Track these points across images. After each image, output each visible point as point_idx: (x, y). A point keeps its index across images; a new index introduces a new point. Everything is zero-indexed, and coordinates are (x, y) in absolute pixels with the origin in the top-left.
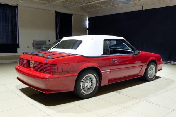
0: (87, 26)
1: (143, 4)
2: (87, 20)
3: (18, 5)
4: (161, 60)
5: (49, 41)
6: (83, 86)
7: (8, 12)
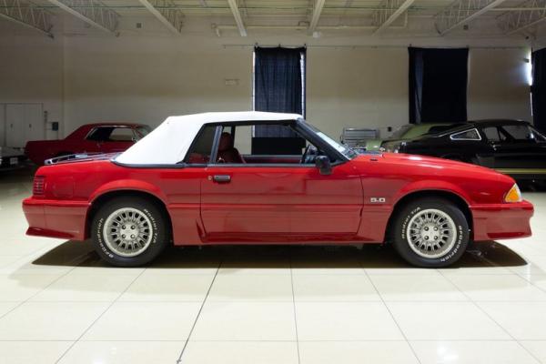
0: (530, 81)
2: (527, 61)
3: (305, 44)
5: (390, 129)
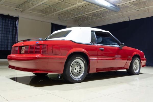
1: (130, 16)
3: (18, 16)
4: (144, 57)
6: (72, 71)
7: (9, 22)
